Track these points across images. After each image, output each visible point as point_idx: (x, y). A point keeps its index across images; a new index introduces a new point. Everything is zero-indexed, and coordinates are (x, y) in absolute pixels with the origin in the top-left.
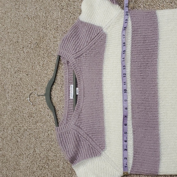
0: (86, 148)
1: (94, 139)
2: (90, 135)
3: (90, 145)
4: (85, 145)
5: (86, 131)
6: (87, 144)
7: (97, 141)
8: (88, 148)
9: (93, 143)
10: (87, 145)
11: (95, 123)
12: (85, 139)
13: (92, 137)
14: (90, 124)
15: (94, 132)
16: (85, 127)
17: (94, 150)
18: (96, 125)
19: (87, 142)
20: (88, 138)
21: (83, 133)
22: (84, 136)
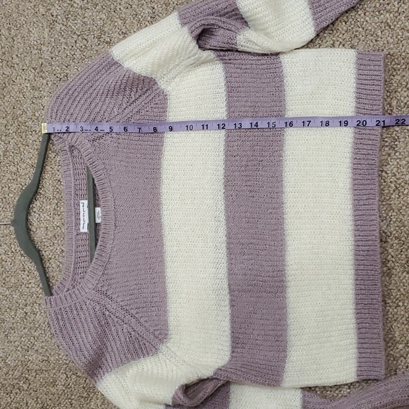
0: (123, 339)
1: (142, 320)
2: (132, 311)
3: (133, 333)
4: (120, 333)
5: (122, 303)
6: (125, 331)
7: (149, 324)
8: (128, 339)
9: (139, 329)
10: (126, 334)
11: (144, 285)
12: (120, 321)
13: (137, 316)
14: (133, 287)
15: (142, 305)
16: (120, 294)
17: (141, 343)
18: (145, 290)
19: (125, 326)
20: (128, 317)
21: (115, 307)
22: (118, 315)
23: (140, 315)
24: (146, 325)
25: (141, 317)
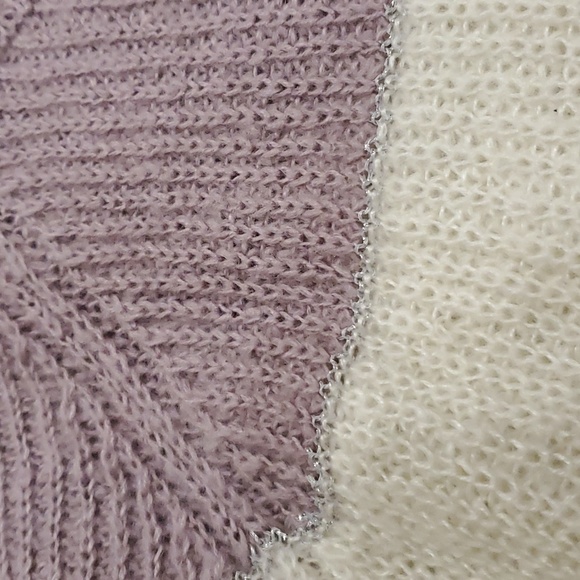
0: (49, 466)
1: (164, 366)
2: (112, 308)
3: (106, 433)
4: (39, 422)
5: (61, 255)
6: (66, 414)
7: (199, 397)
8: (75, 470)
9: (145, 416)
10: (71, 433)
11: (210, 169)
12: (40, 355)
13: (138, 335)
16: (59, 199)
17: (142, 506)
18: (213, 196)
19: (67, 384)
20: (87, 335)
21: (18, 273)
22: (30, 315)
23: (161, 334)
24: (188, 399)
25: (168, 347)
